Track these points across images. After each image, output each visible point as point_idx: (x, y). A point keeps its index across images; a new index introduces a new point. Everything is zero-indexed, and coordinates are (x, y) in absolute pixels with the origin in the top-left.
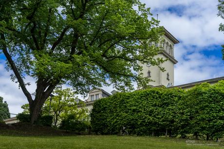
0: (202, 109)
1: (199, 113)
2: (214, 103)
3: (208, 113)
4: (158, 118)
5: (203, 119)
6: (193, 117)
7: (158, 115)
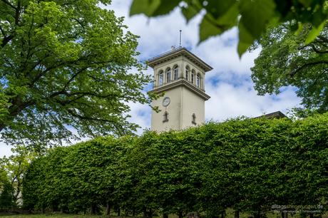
0: (150, 167)
1: (145, 175)
2: (165, 158)
3: (157, 174)
4: (96, 185)
5: (149, 185)
6: (138, 181)
7: (95, 179)
